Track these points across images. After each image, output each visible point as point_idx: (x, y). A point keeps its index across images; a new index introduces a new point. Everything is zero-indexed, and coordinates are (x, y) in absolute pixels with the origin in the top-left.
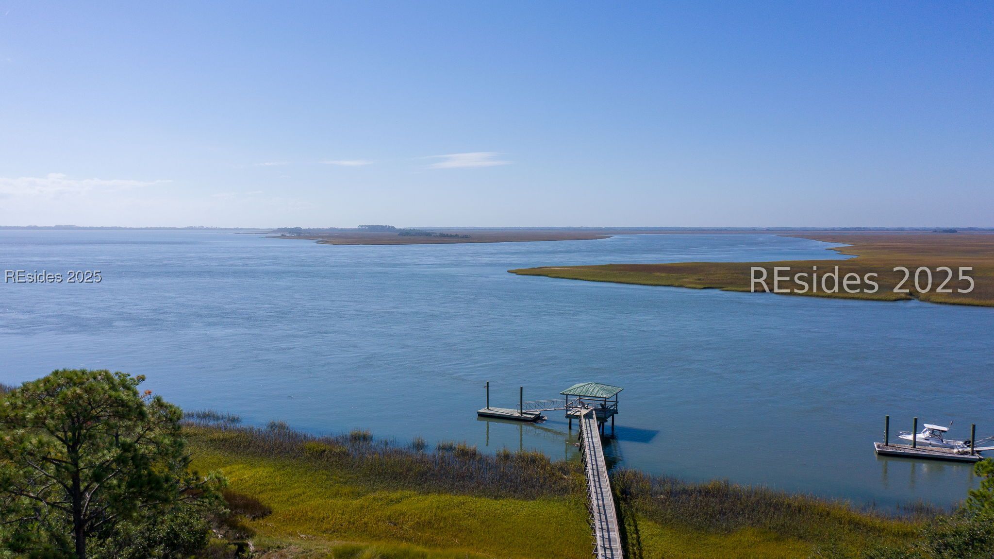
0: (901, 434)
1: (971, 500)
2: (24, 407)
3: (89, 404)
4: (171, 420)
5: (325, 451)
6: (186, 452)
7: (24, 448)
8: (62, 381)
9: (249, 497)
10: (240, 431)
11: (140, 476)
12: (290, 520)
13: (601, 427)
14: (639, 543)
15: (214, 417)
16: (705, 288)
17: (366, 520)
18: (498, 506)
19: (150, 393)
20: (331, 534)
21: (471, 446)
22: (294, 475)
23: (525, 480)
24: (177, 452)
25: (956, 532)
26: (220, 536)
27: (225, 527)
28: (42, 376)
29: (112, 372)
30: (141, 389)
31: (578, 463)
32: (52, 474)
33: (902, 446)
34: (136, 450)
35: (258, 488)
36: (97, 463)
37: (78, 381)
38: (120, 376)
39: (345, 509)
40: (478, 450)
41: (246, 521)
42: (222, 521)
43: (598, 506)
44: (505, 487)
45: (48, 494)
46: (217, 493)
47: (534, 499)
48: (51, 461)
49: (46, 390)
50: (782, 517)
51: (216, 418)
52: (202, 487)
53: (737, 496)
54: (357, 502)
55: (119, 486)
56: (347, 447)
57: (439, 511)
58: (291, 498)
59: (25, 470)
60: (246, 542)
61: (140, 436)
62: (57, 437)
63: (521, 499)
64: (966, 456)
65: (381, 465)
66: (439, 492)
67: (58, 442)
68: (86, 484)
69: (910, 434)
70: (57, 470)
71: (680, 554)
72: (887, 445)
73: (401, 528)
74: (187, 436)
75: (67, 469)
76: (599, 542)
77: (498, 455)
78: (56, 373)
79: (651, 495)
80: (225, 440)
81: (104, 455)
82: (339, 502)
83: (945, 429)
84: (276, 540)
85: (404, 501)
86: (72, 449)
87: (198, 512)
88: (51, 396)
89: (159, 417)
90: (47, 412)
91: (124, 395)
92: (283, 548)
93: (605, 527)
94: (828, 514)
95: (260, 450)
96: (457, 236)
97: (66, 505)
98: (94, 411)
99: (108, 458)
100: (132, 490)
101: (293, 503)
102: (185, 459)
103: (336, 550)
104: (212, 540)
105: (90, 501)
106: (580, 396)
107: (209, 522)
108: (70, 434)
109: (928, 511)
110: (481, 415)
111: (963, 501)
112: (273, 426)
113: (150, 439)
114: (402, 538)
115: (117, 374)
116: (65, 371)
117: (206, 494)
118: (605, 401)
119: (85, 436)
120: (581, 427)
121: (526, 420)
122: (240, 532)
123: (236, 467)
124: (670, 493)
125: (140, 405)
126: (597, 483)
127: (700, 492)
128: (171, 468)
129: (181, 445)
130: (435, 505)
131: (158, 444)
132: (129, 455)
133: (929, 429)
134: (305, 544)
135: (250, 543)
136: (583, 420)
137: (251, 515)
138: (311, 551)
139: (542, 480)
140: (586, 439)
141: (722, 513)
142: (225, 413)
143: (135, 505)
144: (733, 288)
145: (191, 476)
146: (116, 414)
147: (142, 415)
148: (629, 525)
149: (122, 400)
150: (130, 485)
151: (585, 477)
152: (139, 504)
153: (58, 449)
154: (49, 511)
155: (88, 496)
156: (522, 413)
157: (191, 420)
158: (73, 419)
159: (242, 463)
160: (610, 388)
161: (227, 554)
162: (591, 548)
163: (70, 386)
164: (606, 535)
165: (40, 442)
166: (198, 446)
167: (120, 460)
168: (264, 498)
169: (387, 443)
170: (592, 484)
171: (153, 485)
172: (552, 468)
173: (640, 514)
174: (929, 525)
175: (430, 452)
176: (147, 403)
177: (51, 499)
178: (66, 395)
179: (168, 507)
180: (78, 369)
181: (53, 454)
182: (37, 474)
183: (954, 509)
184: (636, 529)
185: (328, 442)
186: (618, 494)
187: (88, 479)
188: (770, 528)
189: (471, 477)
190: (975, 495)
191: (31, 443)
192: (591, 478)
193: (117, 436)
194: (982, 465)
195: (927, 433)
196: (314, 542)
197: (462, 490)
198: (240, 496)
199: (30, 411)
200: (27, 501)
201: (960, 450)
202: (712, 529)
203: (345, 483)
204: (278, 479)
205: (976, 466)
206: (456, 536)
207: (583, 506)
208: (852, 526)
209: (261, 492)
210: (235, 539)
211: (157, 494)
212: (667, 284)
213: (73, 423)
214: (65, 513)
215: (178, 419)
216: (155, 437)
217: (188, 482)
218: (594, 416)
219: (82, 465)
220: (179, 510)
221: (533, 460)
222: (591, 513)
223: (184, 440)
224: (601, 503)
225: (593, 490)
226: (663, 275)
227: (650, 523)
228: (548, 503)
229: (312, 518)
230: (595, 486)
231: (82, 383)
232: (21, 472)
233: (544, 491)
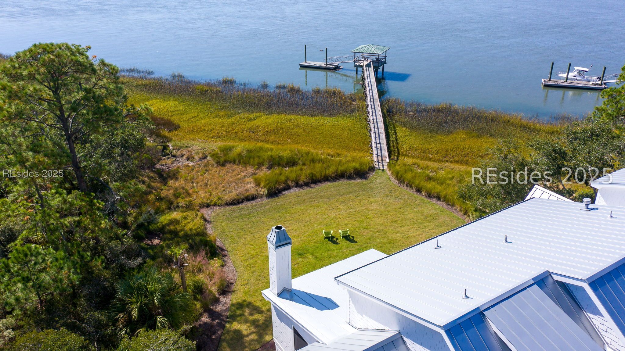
0: (560, 73)
1: (595, 112)
2: (20, 68)
3: (60, 64)
4: (112, 74)
5: (208, 90)
6: (125, 92)
7: (26, 93)
8: (40, 51)
9: (166, 119)
10: (155, 79)
11: (99, 108)
12: (191, 131)
13: (376, 72)
14: (396, 140)
15: (137, 71)
17: (236, 130)
18: (314, 121)
19: (95, 57)
20: (216, 138)
21: (296, 86)
22: (191, 105)
23: (329, 106)
24: (119, 93)
25: (583, 131)
26: (151, 141)
27: (154, 136)
28: (27, 48)
29: (70, 44)
30: (89, 54)
31: (361, 94)
32: (46, 108)
33: (559, 81)
34: (94, 92)
35: (170, 114)
36: (73, 101)
37: (50, 50)
38: (75, 47)
39: (223, 124)
40: (301, 88)
41: (166, 133)
42: (152, 133)
43: (373, 119)
44: (318, 110)
45: (46, 120)
46: (147, 117)
47: (335, 116)
48: (45, 100)
49: (31, 57)
50: (481, 123)
51: (139, 72)
52: (138, 114)
53: (456, 112)
54: (230, 120)
55: (88, 114)
56: (221, 88)
57: (279, 124)
58: (191, 118)
59: (29, 106)
60: (167, 144)
61: (95, 84)
62: (45, 85)
63: (327, 116)
64: (597, 86)
65: (243, 98)
66: (278, 114)
67: (46, 89)
68: (68, 114)
69: (565, 73)
70: (49, 105)
71: (420, 146)
72: (550, 80)
73: (257, 134)
74: (123, 83)
75: (55, 105)
76: (373, 140)
77: (313, 91)
78: (35, 45)
79: (405, 112)
80: (146, 85)
81: (75, 96)
82: (219, 120)
83: (587, 70)
84: (184, 143)
85: (257, 119)
86: (56, 92)
87: (137, 128)
88: (36, 60)
89: (105, 72)
90: (35, 71)
91: (80, 58)
92: (189, 147)
93: (377, 131)
94: (509, 122)
95: (168, 91)
97: (58, 126)
98: (63, 69)
99: (78, 97)
100: (96, 116)
101: (192, 122)
102: (125, 97)
103: (220, 147)
104: (147, 144)
105: (72, 123)
106: (363, 53)
107: (144, 134)
108: (52, 84)
109: (568, 119)
110: (302, 67)
111: (590, 113)
112: (174, 76)
113: (101, 85)
114: (258, 140)
115: (73, 45)
116: (40, 44)
117: (140, 118)
118: (379, 56)
119: (61, 84)
120: (363, 73)
121: (330, 69)
122: (163, 139)
123: (155, 101)
124: (416, 111)
125: (92, 65)
126: (373, 106)
127: (434, 110)
128: (117, 102)
129: (121, 89)
130: (276, 121)
131: (107, 89)
132: (91, 95)
133: (577, 70)
134: (202, 145)
135: (170, 145)
136: (365, 68)
137: (168, 129)
138: (206, 148)
139: (339, 105)
140: (366, 80)
141: (446, 122)
142: (144, 69)
143: (99, 125)
145: (129, 107)
146: (77, 71)
147: (94, 71)
148: (391, 130)
149: (80, 62)
150: (95, 113)
151: (366, 103)
152: (101, 124)
153: (47, 93)
154: (49, 129)
155: (70, 120)
156: (327, 65)
157: (123, 74)
158: (52, 74)
159: (158, 99)
160: (382, 47)
161: (157, 151)
162: (368, 143)
163: (46, 54)
164: (377, 136)
165: (35, 89)
166: (130, 89)
167: (85, 98)
168: (175, 119)
169: (245, 85)
170: (370, 106)
171: (108, 113)
172: (345, 98)
173: (398, 124)
174: (568, 127)
175: (271, 90)
176: (94, 63)
177: (50, 122)
178: (44, 59)
179: (119, 126)
180: (48, 42)
181: (44, 96)
182: (37, 108)
183: (584, 118)
184: (395, 132)
185: (209, 85)
186: (385, 112)
187: (69, 110)
188: (473, 130)
189: (297, 104)
190: (598, 109)
191: (29, 89)
192: (369, 103)
193: (80, 84)
194: (606, 91)
195: (576, 73)
196: (207, 144)
197: (292, 112)
198: (160, 118)
199: (24, 70)
200: (35, 124)
201: (594, 82)
202: (439, 132)
203: (222, 109)
204: (181, 108)
205: (602, 92)
206: (289, 139)
207: (364, 120)
208: (522, 129)
209: (172, 116)
210: (160, 143)
211: (111, 118)
213: (53, 77)
214: (58, 130)
215: (117, 73)
216: (104, 84)
217: (128, 110)
218: (372, 66)
219: (63, 102)
220: (125, 127)
221: (334, 93)
222: (369, 123)
223: (123, 86)
224: (375, 118)
225: (370, 110)
227: (403, 129)
228: (343, 118)
229: (204, 130)
230: (371, 108)
231: (53, 52)
232: (28, 107)
233: (341, 112)
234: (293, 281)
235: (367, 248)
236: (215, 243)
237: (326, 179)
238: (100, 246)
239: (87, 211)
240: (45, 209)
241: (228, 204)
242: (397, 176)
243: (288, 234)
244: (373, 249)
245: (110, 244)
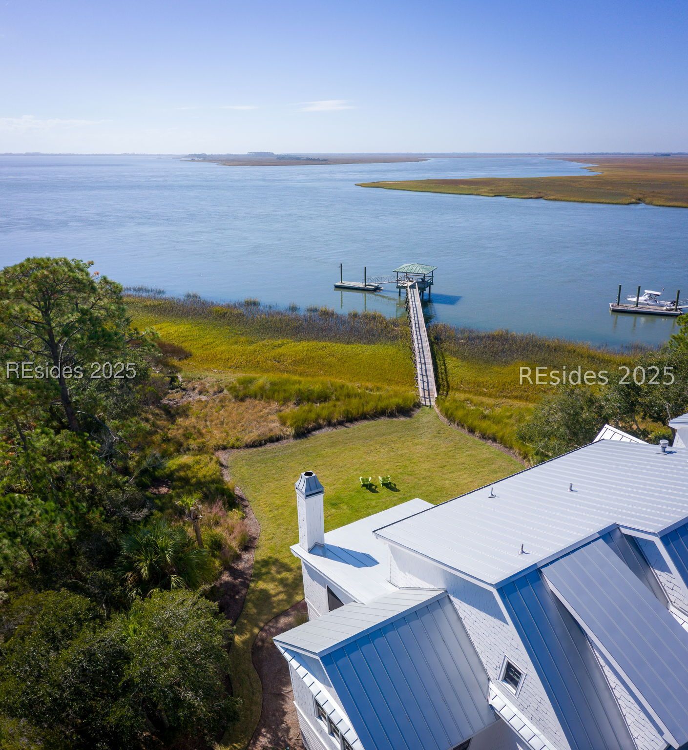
0: (629, 297)
1: (672, 341)
2: (6, 285)
3: (54, 282)
4: (115, 292)
5: (227, 313)
6: (128, 314)
7: (10, 314)
8: (33, 266)
9: (176, 345)
10: (165, 300)
11: (96, 332)
12: (205, 360)
13: (421, 294)
14: (446, 372)
15: (146, 290)
16: (495, 196)
17: (258, 359)
18: (350, 349)
19: (98, 273)
20: (235, 369)
21: (330, 308)
22: (206, 330)
23: (368, 332)
24: (121, 315)
25: (659, 362)
26: (157, 372)
27: (160, 365)
28: (18, 262)
29: (69, 259)
30: (91, 271)
31: (405, 319)
32: (33, 332)
33: (629, 305)
34: (91, 314)
35: (181, 339)
36: (65, 323)
37: (44, 266)
38: (75, 262)
39: (243, 352)
40: (335, 311)
41: (175, 361)
42: (158, 362)
43: (419, 348)
44: (354, 336)
45: (32, 345)
46: (153, 343)
47: (374, 343)
48: (32, 322)
49: (22, 272)
50: (543, 353)
51: (148, 291)
52: (142, 339)
53: (514, 339)
54: (251, 348)
55: (82, 339)
56: (242, 310)
57: (309, 353)
58: (205, 345)
59: (13, 329)
60: (176, 375)
61: (94, 304)
62: (33, 305)
63: (365, 343)
64: (671, 312)
65: (267, 322)
66: (308, 340)
67: (34, 309)
68: (58, 338)
69: (634, 297)
70: (37, 329)
71: (474, 379)
72: (618, 305)
73: (283, 364)
74: (127, 303)
75: (44, 328)
76: (419, 372)
77: (349, 315)
78: (28, 260)
79: (455, 340)
80: (155, 306)
81: (69, 318)
82: (238, 347)
83: (659, 293)
84: (196, 373)
85: (283, 347)
86: (45, 313)
87: (140, 356)
88: (26, 276)
89: (106, 291)
90: (24, 288)
91: (79, 275)
92: (202, 379)
93: (423, 361)
94: (574, 351)
95: (180, 313)
96: (318, 159)
97: (46, 353)
98: (58, 287)
99: (71, 319)
100: (91, 341)
101: (206, 349)
102: (127, 320)
103: (239, 379)
104: (152, 374)
105: (63, 350)
106: (406, 273)
107: (148, 363)
108: (42, 303)
109: (642, 349)
110: (337, 287)
111: (666, 342)
112: (188, 296)
113: (101, 306)
114: (284, 371)
115: (73, 260)
116: (34, 258)
117: (145, 344)
118: (424, 276)
119: (53, 304)
120: (407, 294)
121: (368, 290)
122: (171, 369)
123: (164, 325)
124: (468, 339)
125: (92, 282)
126: (418, 333)
127: (488, 337)
128: (118, 326)
129: (124, 310)
130: (306, 349)
131: (107, 309)
132: (87, 317)
133: (648, 294)
134: (217, 376)
135: (179, 376)
136: (409, 290)
137: (177, 357)
138: (222, 380)
139: (380, 331)
140: (411, 303)
141: (502, 351)
142: (153, 288)
143: (96, 352)
144: (515, 196)
145: (133, 331)
146: (75, 289)
147: (93, 289)
148: (440, 360)
149: (78, 279)
150: (90, 338)
151: (410, 329)
152: (98, 351)
153: (35, 314)
154: (35, 357)
155: (61, 346)
156: (365, 285)
157: (129, 293)
158: (43, 292)
159: (168, 322)
160: (428, 267)
161: (164, 383)
162: (413, 376)
163: (39, 269)
164: (423, 367)
165: (21, 309)
166: (136, 310)
167: (80, 321)
168: (186, 346)
169: (270, 307)
170: (415, 333)
171: (107, 338)
172: (387, 323)
173: (447, 353)
174: (642, 358)
175: (301, 313)
176: (96, 281)
177: (36, 349)
178: (37, 275)
179: (119, 353)
180: (44, 257)
181: (32, 317)
182: (22, 331)
183: (659, 348)
184: (444, 363)
185: (229, 306)
186: (433, 339)
187: (60, 335)
188: (534, 361)
189: (330, 329)
190: (674, 338)
191: (14, 309)
192: (414, 329)
193: (77, 304)
194: (682, 318)
195: (646, 297)
196: (224, 375)
197: (324, 338)
198: (168, 344)
199: (11, 287)
200: (18, 350)
201: (668, 308)
202: (495, 362)
203: (242, 335)
204: (195, 333)
205: (678, 318)
206: (321, 369)
207: (408, 348)
208: (590, 359)
209: (183, 342)
210: (168, 374)
211: (109, 344)
212: (468, 193)
213: (44, 296)
214: (46, 358)
215: (120, 292)
216: (104, 305)
217: (131, 335)
218: (417, 287)
219: (53, 325)
220: (127, 354)
221: (374, 318)
222: (413, 352)
223: (125, 307)
224: (420, 346)
225: (415, 337)
226: (466, 187)
227: (453, 359)
228: (384, 346)
229: (221, 359)
230: (417, 334)
231: (48, 267)
232: (11, 331)
233: (381, 339)
234: (326, 535)
235: (411, 497)
236: (234, 492)
237: (364, 417)
238: (97, 495)
239: (80, 455)
240: (29, 451)
241: (248, 446)
242: (446, 414)
243: (319, 480)
244: (417, 499)
245: (109, 493)
